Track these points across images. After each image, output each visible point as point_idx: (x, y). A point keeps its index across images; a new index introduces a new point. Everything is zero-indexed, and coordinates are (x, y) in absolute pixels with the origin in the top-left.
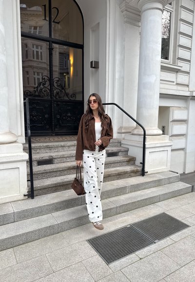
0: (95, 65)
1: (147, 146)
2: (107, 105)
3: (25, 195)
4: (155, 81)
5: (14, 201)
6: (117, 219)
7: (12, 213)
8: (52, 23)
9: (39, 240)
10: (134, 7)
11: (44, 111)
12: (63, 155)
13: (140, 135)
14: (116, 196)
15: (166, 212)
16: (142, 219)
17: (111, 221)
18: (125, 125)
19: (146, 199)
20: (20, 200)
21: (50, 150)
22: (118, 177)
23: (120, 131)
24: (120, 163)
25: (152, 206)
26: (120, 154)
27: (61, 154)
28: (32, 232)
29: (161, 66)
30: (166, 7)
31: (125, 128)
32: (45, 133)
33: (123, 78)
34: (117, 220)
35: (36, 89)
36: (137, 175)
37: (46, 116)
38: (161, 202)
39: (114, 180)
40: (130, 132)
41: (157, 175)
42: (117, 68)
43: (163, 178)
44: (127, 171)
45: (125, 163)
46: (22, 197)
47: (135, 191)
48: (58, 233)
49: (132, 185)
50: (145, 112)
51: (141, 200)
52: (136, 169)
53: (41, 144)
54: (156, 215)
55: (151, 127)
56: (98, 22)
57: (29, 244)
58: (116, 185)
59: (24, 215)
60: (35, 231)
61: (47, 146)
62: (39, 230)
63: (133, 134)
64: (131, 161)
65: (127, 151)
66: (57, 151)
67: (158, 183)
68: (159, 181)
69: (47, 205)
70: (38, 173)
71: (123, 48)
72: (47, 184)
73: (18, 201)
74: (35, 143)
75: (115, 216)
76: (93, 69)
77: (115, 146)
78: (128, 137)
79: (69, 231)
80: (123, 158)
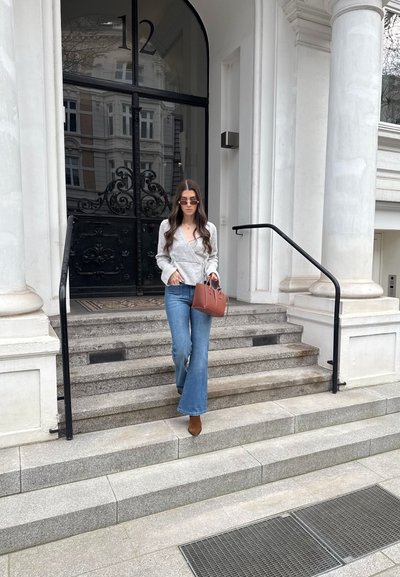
0: (231, 142)
1: (343, 323)
2: (255, 229)
3: (52, 432)
4: (364, 172)
5: (28, 444)
6: (260, 495)
7: (15, 473)
8: (140, 54)
9: (70, 539)
10: (317, 9)
11: (120, 242)
12: (149, 341)
13: (328, 297)
14: (264, 439)
15: (381, 484)
16: (322, 498)
17: (245, 500)
18: (296, 272)
19: (335, 450)
20: (40, 442)
21: (121, 328)
22: (273, 393)
23: (286, 287)
24: (280, 361)
25: (349, 466)
26: (282, 339)
27: (144, 337)
28: (54, 519)
29: (379, 137)
30: (389, 4)
31: (297, 280)
32: (123, 290)
33: (293, 168)
34: (259, 499)
35: (102, 196)
36: (319, 389)
37: (125, 254)
38: (374, 458)
39: (263, 401)
40: (307, 290)
41: (369, 391)
42: (279, 147)
43: (383, 398)
44: (294, 381)
45: (293, 360)
46: (46, 436)
47: (311, 429)
48: (117, 523)
49: (302, 416)
50: (341, 245)
51: (323, 452)
52: (316, 376)
53: (102, 316)
54: (355, 489)
55: (354, 278)
56: (237, 47)
57: (48, 546)
58: (266, 412)
59: (43, 478)
60: (63, 517)
61: (114, 319)
62: (71, 515)
63: (312, 295)
64: (308, 356)
65: (299, 333)
66: (138, 332)
67: (370, 411)
68: (373, 405)
69: (98, 457)
70: (87, 380)
71: (293, 101)
72: (105, 406)
73: (36, 443)
74: (93, 312)
75: (257, 488)
76: (228, 150)
77: (274, 321)
78: (302, 300)
79: (144, 519)
80: (289, 350)
